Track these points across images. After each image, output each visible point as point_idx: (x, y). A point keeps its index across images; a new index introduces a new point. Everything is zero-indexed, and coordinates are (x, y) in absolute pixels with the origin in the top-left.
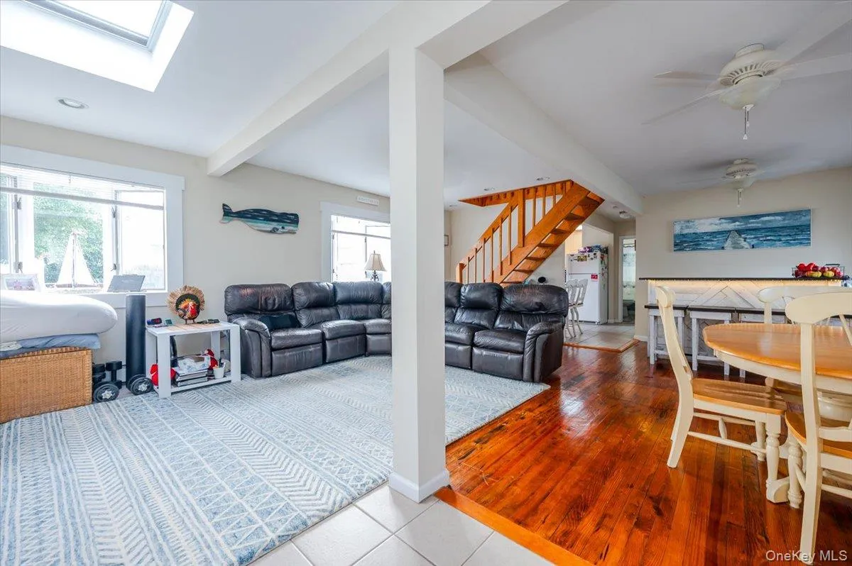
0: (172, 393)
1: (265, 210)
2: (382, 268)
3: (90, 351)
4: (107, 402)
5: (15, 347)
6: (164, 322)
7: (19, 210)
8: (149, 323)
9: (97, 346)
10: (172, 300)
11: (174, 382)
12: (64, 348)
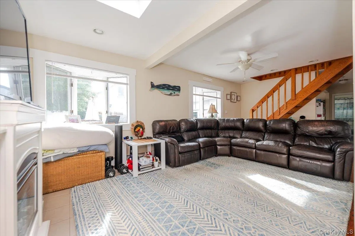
0: (139, 175)
1: (167, 85)
2: (216, 112)
3: (104, 153)
4: (111, 178)
5: (76, 151)
6: (130, 138)
7: (72, 87)
8: (124, 139)
9: (107, 151)
10: (132, 127)
11: (139, 170)
12: (94, 151)
